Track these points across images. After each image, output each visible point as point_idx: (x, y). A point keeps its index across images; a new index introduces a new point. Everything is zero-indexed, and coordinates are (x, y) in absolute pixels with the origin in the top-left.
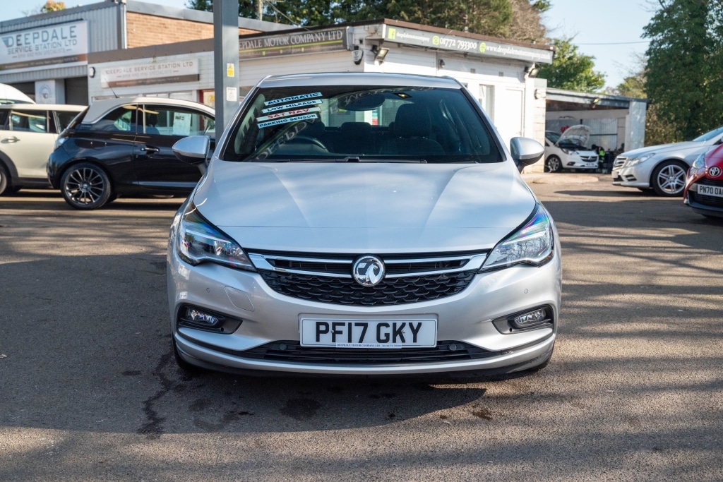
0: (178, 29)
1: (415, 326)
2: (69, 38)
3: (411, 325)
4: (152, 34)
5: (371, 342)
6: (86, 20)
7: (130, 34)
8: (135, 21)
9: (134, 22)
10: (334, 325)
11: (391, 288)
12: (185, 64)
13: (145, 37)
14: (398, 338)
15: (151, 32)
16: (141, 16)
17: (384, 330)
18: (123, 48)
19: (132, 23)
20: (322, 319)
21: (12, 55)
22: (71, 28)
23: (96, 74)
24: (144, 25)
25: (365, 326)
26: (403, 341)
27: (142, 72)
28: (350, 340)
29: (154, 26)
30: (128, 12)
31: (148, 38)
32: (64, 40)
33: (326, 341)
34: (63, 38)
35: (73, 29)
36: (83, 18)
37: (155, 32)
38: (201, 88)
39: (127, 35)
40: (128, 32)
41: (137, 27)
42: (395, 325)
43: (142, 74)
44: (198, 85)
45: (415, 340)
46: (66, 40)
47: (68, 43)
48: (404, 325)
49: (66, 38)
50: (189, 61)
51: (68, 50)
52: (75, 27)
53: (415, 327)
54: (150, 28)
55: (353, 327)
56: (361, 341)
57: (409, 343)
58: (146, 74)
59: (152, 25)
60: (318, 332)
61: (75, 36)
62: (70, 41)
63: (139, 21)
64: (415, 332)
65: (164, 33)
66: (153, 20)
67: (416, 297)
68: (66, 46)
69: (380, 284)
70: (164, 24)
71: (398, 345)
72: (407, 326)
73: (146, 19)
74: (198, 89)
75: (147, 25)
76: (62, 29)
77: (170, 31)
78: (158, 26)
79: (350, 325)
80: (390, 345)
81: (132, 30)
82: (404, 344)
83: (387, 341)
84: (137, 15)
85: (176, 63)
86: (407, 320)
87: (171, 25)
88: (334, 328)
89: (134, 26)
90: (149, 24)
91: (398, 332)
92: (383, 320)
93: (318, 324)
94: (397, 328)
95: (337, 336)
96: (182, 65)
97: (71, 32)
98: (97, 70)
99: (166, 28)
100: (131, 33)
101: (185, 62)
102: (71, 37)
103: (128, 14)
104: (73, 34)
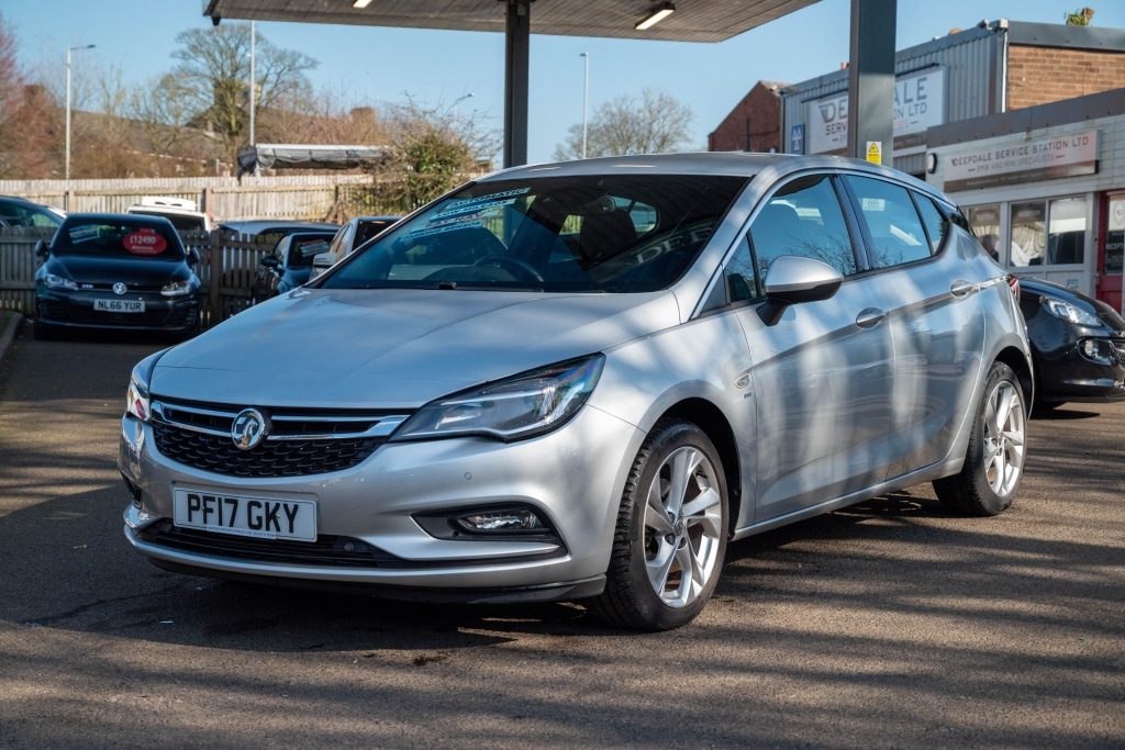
0: (1118, 71)
1: (291, 509)
2: (915, 101)
3: (286, 506)
4: (1061, 84)
5: (241, 529)
6: (944, 65)
7: (1014, 88)
8: (1027, 61)
9: (1024, 64)
10: (206, 499)
11: (269, 455)
12: (1076, 142)
13: (1046, 92)
14: (272, 523)
15: (1059, 81)
16: (1039, 51)
17: (257, 512)
18: (997, 111)
19: (1021, 67)
20: (194, 491)
21: (831, 137)
22: (920, 81)
23: (939, 167)
24: (1043, 68)
25: (235, 503)
26: (278, 529)
27: (1006, 159)
28: (221, 524)
29: (1066, 68)
30: (1011, 44)
31: (1051, 92)
32: (908, 104)
33: (197, 521)
34: (907, 101)
35: (922, 84)
36: (939, 61)
37: (1069, 81)
38: (1102, 188)
39: (1007, 90)
40: (1008, 84)
41: (1030, 74)
42: (267, 505)
43: (1007, 164)
44: (1096, 183)
45: (291, 530)
46: (912, 104)
47: (913, 109)
48: (278, 506)
49: (911, 100)
50: (1082, 136)
51: (913, 123)
52: (925, 79)
53: (291, 511)
54: (1058, 74)
55: (223, 504)
56: (231, 525)
57: (285, 534)
58: (1013, 164)
59: (1060, 68)
60: (191, 509)
61: (924, 97)
62: (916, 105)
63: (1034, 61)
64: (291, 517)
65: (1088, 82)
66: (1064, 56)
67: (297, 469)
68: (911, 115)
69: (258, 447)
70: (1088, 64)
71: (272, 534)
72: (282, 509)
73: (1052, 56)
74: (1094, 189)
75: (1052, 68)
76: (906, 85)
77: (1102, 76)
78: (1075, 69)
79: (220, 499)
80: (262, 534)
81: (1020, 79)
82: (279, 533)
83: (258, 527)
84: (1032, 50)
85: (1062, 139)
86: (282, 500)
87: (1104, 64)
88: (205, 505)
89: (1024, 70)
90: (1056, 66)
91: (271, 516)
92: (255, 498)
93: (191, 497)
94: (271, 510)
95: (208, 514)
96: (1070, 144)
97: (920, 89)
98: (939, 159)
99: (1092, 70)
100: (1017, 85)
101: (1076, 137)
102: (919, 98)
103: (1012, 49)
104: (922, 93)
